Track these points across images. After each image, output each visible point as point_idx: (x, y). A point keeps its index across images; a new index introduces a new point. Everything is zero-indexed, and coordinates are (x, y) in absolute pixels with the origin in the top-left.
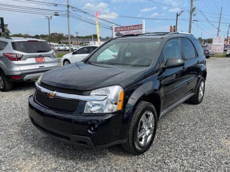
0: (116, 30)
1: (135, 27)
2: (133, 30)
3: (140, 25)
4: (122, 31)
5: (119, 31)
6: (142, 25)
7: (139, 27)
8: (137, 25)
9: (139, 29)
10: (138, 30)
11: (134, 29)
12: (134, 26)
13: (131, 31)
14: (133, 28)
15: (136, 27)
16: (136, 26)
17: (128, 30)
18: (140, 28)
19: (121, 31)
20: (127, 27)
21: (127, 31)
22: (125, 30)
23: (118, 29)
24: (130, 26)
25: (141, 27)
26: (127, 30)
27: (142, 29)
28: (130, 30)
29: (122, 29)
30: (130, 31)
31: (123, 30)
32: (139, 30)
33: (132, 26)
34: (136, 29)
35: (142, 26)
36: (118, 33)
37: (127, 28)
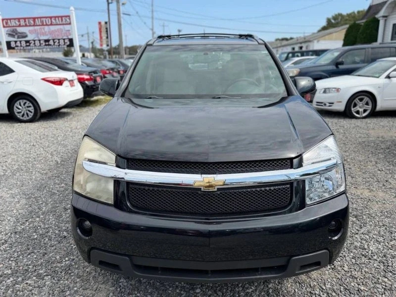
0: (7, 23)
1: (53, 21)
2: (48, 25)
3: (66, 16)
4: (23, 26)
5: (14, 26)
6: (69, 16)
7: (64, 20)
8: (58, 17)
9: (63, 24)
10: (61, 27)
11: (51, 24)
12: (51, 18)
13: (46, 28)
14: (48, 21)
15: (55, 20)
16: (55, 17)
17: (37, 25)
18: (66, 22)
19: (20, 26)
20: (34, 19)
21: (36, 27)
22: (30, 26)
23: (13, 23)
24: (41, 18)
25: (68, 20)
26: (34, 25)
27: (70, 24)
28: (43, 25)
29: (22, 23)
30: (43, 27)
31: (26, 26)
32: (65, 26)
33: (46, 17)
34: (57, 25)
35: (70, 19)
36: (13, 31)
37: (34, 21)
